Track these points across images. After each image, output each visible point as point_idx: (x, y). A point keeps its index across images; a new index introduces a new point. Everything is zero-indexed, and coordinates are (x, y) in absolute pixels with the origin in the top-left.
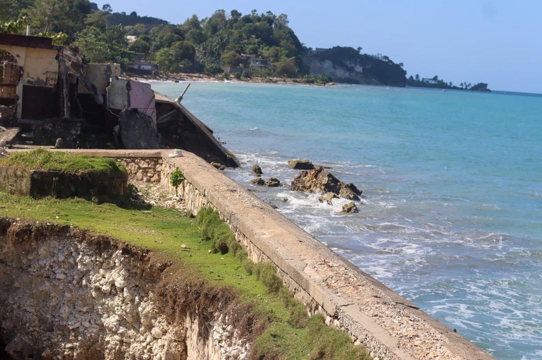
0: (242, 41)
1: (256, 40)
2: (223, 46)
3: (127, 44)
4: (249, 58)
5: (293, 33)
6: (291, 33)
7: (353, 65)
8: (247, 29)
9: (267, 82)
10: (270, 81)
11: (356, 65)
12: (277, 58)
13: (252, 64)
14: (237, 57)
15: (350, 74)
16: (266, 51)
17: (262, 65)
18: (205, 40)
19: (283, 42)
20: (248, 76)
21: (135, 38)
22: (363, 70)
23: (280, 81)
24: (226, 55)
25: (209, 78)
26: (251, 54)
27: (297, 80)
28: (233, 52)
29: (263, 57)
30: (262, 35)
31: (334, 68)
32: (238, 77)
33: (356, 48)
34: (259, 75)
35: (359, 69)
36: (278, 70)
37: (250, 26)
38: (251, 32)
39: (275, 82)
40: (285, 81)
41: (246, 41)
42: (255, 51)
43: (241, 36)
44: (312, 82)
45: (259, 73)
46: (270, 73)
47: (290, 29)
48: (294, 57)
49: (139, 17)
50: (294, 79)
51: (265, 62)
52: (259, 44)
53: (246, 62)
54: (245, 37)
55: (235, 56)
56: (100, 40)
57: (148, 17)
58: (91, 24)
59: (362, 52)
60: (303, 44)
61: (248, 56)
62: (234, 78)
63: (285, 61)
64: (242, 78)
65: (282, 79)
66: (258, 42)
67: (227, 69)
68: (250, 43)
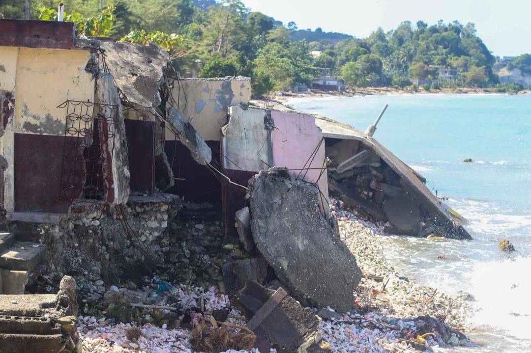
0: (429, 51)
1: (444, 51)
2: (410, 58)
3: (311, 60)
4: (437, 69)
5: (481, 41)
6: (479, 41)
8: (434, 40)
9: (458, 93)
10: (460, 92)
12: (466, 67)
13: (441, 75)
14: (425, 69)
16: (456, 62)
17: (452, 76)
18: (392, 53)
19: (472, 51)
20: (438, 88)
21: (320, 53)
23: (471, 91)
24: (414, 67)
25: (398, 92)
26: (439, 64)
27: (489, 89)
28: (421, 63)
29: (452, 68)
30: (450, 45)
31: (523, 75)
32: (427, 89)
34: (449, 86)
36: (468, 80)
37: (437, 36)
38: (438, 42)
39: (466, 93)
40: (475, 91)
41: (434, 52)
42: (443, 62)
43: (428, 47)
44: (504, 91)
45: (448, 84)
46: (460, 84)
47: (478, 38)
48: (484, 67)
49: (324, 32)
50: (485, 89)
51: (454, 72)
52: (448, 53)
53: (434, 73)
54: (433, 48)
55: (423, 67)
56: (282, 57)
57: (333, 32)
58: (272, 41)
60: (491, 52)
61: (436, 67)
62: (423, 90)
63: (475, 71)
64: (431, 90)
65: (473, 89)
66: (446, 52)
67: (415, 82)
68: (438, 54)
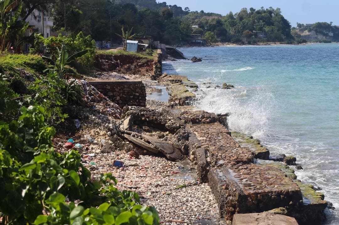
0: (255, 24)
1: (263, 23)
2: (244, 27)
3: (192, 30)
4: (257, 33)
5: (284, 18)
6: (282, 18)
7: (327, 32)
8: (258, 18)
10: (267, 44)
11: (329, 32)
12: (272, 32)
14: (249, 33)
15: (326, 38)
16: (267, 29)
17: (264, 36)
18: (236, 25)
19: (276, 23)
20: (255, 42)
22: (334, 35)
23: (272, 43)
24: (245, 32)
25: (233, 44)
26: (259, 31)
27: (282, 42)
28: (248, 30)
29: (265, 32)
30: (266, 20)
31: (316, 34)
32: (249, 43)
33: (329, 23)
35: (331, 34)
36: (273, 38)
37: (259, 16)
38: (260, 19)
39: (269, 44)
40: (275, 43)
41: (257, 24)
42: (261, 29)
43: (254, 22)
45: (262, 40)
46: (268, 40)
47: (282, 16)
48: (282, 31)
49: (205, 13)
51: (266, 34)
52: (264, 25)
53: (256, 35)
54: (257, 22)
57: (210, 13)
59: (333, 25)
60: (290, 23)
62: (247, 44)
63: (276, 33)
64: (251, 43)
66: (264, 24)
67: (244, 39)
68: (260, 25)
